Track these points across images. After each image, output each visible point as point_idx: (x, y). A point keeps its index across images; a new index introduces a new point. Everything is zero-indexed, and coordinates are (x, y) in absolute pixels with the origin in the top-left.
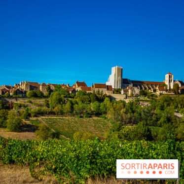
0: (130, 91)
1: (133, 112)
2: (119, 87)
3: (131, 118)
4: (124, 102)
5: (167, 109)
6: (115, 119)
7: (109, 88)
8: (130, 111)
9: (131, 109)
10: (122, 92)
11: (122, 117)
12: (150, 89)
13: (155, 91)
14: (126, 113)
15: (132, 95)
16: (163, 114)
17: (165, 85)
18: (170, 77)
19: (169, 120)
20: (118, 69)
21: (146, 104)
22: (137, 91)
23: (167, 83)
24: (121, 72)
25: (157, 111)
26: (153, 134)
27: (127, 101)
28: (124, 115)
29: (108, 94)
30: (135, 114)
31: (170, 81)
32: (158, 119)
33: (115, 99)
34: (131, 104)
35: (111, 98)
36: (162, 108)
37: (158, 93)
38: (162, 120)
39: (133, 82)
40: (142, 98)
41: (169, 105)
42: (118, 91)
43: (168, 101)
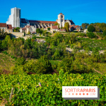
0: (28, 29)
1: (31, 48)
2: (18, 26)
3: (29, 53)
4: (23, 39)
5: (60, 45)
6: (15, 54)
7: (9, 27)
8: (28, 47)
9: (29, 45)
10: (21, 30)
11: (21, 52)
12: (45, 27)
13: (49, 29)
14: (25, 49)
15: (30, 33)
16: (57, 49)
17: (57, 24)
18: (62, 17)
19: (61, 54)
20: (17, 10)
21: (42, 40)
22: (34, 29)
23: (59, 22)
24: (19, 12)
25: (52, 46)
26: (53, 66)
27: (25, 38)
28: (23, 51)
29: (8, 32)
30: (33, 50)
31: (62, 21)
32: (52, 54)
33: (15, 36)
34: (29, 41)
35: (11, 36)
36: (56, 44)
37: (52, 31)
38: (56, 54)
39: (30, 21)
40: (38, 35)
41: (61, 41)
42: (17, 30)
43: (61, 38)
